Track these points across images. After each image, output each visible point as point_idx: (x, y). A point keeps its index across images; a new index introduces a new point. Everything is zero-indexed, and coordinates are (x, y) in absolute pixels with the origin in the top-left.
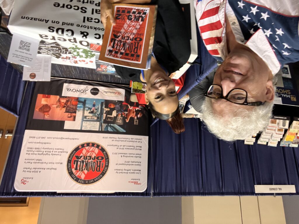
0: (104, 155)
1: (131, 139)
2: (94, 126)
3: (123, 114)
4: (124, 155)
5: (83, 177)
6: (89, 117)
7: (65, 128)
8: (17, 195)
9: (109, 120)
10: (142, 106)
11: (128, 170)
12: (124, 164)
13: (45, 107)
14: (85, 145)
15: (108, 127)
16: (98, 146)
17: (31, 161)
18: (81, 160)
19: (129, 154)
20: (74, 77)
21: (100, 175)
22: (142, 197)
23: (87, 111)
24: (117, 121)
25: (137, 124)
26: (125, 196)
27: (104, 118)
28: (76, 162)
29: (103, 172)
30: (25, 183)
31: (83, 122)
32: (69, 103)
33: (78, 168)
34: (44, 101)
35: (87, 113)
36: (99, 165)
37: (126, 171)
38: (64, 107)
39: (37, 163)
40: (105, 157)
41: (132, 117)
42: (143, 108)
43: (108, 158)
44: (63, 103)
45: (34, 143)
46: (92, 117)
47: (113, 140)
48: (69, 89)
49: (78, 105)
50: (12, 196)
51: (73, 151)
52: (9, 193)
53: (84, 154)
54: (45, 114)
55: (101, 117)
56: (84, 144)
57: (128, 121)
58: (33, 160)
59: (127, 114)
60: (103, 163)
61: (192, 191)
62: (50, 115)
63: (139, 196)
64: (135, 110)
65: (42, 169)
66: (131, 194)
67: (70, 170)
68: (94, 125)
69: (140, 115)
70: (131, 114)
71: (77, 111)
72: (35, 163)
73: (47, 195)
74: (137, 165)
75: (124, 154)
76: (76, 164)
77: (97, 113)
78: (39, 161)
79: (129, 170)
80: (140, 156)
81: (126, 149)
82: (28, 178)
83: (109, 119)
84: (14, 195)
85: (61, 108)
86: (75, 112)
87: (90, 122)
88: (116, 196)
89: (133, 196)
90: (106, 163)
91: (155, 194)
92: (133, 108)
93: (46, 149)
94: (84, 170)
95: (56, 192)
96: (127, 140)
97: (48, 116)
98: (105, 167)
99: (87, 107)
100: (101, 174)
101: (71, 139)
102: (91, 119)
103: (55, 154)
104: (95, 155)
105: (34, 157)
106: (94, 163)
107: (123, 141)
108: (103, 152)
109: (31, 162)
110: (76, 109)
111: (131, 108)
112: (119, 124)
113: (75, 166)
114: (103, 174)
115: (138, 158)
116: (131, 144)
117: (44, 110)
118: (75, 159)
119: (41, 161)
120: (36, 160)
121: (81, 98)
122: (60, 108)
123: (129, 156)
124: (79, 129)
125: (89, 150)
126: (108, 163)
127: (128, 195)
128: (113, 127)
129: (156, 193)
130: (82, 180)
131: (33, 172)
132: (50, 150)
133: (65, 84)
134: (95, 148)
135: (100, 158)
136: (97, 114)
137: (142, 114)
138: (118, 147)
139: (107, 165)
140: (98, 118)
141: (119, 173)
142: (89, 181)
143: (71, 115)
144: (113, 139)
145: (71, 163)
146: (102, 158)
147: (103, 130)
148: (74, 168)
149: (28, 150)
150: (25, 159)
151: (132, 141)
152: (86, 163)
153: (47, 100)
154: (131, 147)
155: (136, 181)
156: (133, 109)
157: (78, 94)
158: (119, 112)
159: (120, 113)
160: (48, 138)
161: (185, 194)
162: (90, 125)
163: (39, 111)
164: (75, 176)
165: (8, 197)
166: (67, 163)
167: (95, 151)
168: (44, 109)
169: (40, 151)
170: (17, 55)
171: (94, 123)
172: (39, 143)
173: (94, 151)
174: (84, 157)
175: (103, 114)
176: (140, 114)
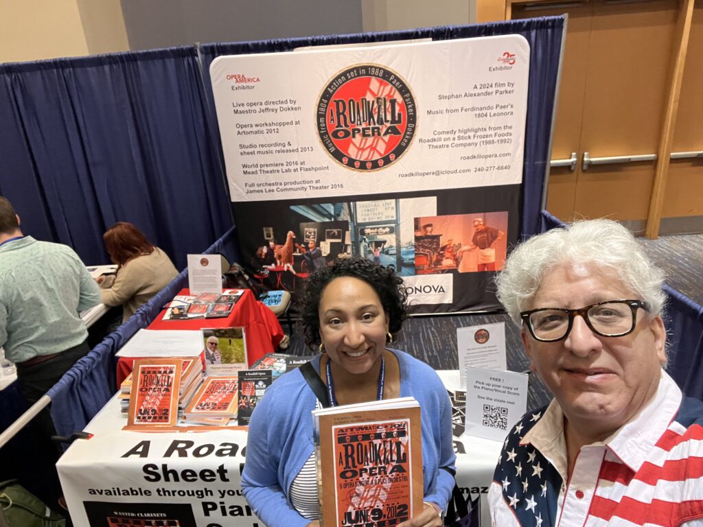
0: (331, 142)
1: (273, 191)
2: (368, 210)
3: (304, 250)
4: (284, 148)
5: (374, 84)
6: (384, 231)
7: (435, 198)
8: (521, 24)
9: (335, 231)
10: (262, 275)
11: (267, 109)
12: (280, 124)
13: (486, 242)
14: (383, 162)
15: (334, 213)
16: (351, 163)
17: (499, 111)
18: (386, 126)
19: (271, 152)
20: (432, 319)
21: (333, 93)
22: (222, 44)
23: (391, 247)
24: (316, 230)
25: (264, 229)
26: (266, 42)
27: (348, 233)
28: (397, 119)
29: (329, 100)
30: (506, 55)
31: (395, 218)
32: (434, 259)
33: (388, 104)
34: (489, 256)
35: (391, 240)
36: (341, 116)
37: (271, 107)
38: (443, 248)
39: (486, 108)
40: (330, 139)
41: (280, 244)
42: (258, 271)
43: (322, 136)
44: (447, 258)
45: (498, 155)
46: (377, 232)
47: (317, 182)
48: (440, 291)
49: (413, 256)
50: (532, 21)
51: (407, 144)
52: (541, 28)
53: (380, 141)
54: (484, 225)
55: (355, 235)
56: (384, 165)
57: (288, 234)
58: (494, 115)
59: (295, 251)
60: (332, 124)
61: (94, 69)
62: (473, 225)
63: (229, 43)
64: (276, 264)
65: (471, 95)
66: (252, 48)
67: (407, 98)
68: (368, 215)
69: (262, 252)
70: (284, 252)
71: (413, 242)
72: (490, 108)
73: (453, 29)
74: (245, 126)
75: (284, 151)
76: (397, 115)
77: (367, 244)
78: (481, 113)
79: (263, 111)
80: (242, 150)
81: (282, 165)
82: (501, 68)
83: (336, 233)
84: (529, 24)
85: (450, 244)
86: (417, 239)
87: (379, 220)
88: (288, 40)
89: (246, 42)
90: (325, 123)
91: (192, 52)
92: (284, 266)
93: (470, 144)
94: (373, 102)
95: (433, 40)
96: (283, 187)
97: (476, 223)
98: (325, 112)
99: (391, 255)
100: (331, 95)
101: (417, 174)
102: (378, 228)
103: (448, 133)
104: (354, 140)
105: (493, 122)
106: (353, 120)
107: (291, 183)
108: (337, 149)
109: (498, 108)
110: (415, 247)
111: (288, 267)
112: (310, 223)
113: (397, 108)
114: (326, 96)
115: (247, 144)
116: (272, 178)
117: (488, 235)
118: (399, 127)
119: (477, 112)
120: (488, 115)
121: (411, 275)
122: (452, 245)
123: (270, 145)
124: (402, 201)
125: (372, 152)
126: (319, 123)
127: (258, 44)
128: (324, 216)
129: (188, 56)
130: (374, 75)
131: (491, 86)
132: (461, 142)
133: (451, 302)
134: (358, 159)
135: (341, 134)
136: (365, 241)
137: (259, 256)
138: (302, 166)
139: (322, 120)
140: (363, 233)
141: (288, 101)
142: (359, 75)
143: (426, 232)
144: (318, 185)
145: (408, 115)
146: (335, 134)
147: (345, 205)
148: (398, 103)
149: (509, 137)
150: (512, 113)
151: (270, 185)
152: (372, 120)
153: (483, 260)
154: (269, 169)
155: (241, 84)
156: (281, 264)
157: (418, 281)
158: (314, 254)
159: (311, 250)
160: (469, 170)
161: (111, 60)
162: (379, 214)
163: (497, 232)
164: (394, 85)
165: (541, 19)
166: (417, 115)
167: (356, 150)
168: (488, 237)
169: (481, 137)
170: (509, 393)
171: (369, 219)
172: (486, 157)
173: (359, 149)
174: (379, 134)
175: (353, 242)
176: (264, 254)
